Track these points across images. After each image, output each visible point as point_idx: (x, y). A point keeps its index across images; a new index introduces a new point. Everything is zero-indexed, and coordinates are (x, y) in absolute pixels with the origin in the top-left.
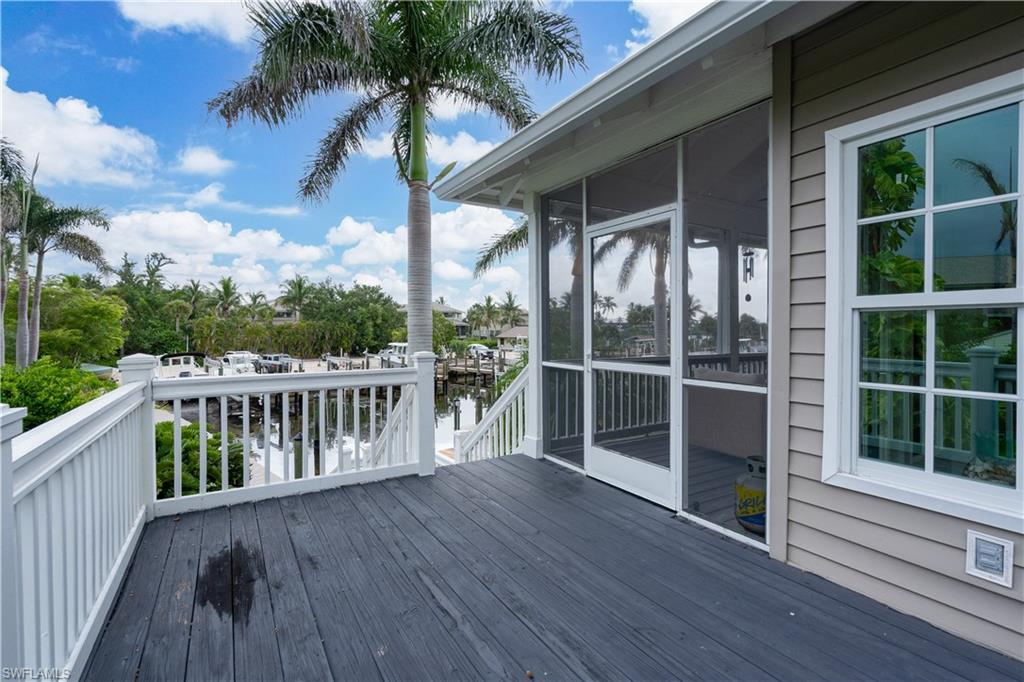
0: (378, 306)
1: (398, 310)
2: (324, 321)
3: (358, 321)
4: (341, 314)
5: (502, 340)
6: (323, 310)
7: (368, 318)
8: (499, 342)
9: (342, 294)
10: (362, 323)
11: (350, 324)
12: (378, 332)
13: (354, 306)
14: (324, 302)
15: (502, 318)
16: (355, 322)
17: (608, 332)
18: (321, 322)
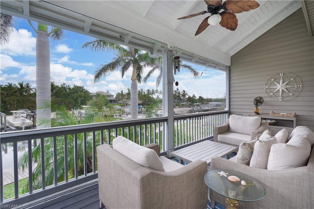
0: (82, 93)
1: (90, 94)
2: (61, 98)
3: (75, 98)
4: (68, 96)
5: (126, 104)
6: (61, 94)
7: (78, 97)
8: (125, 105)
9: (70, 89)
10: (76, 99)
11: (72, 99)
12: (83, 102)
13: (73, 93)
14: (62, 91)
15: (127, 97)
16: (74, 98)
17: (160, 102)
18: (61, 99)
